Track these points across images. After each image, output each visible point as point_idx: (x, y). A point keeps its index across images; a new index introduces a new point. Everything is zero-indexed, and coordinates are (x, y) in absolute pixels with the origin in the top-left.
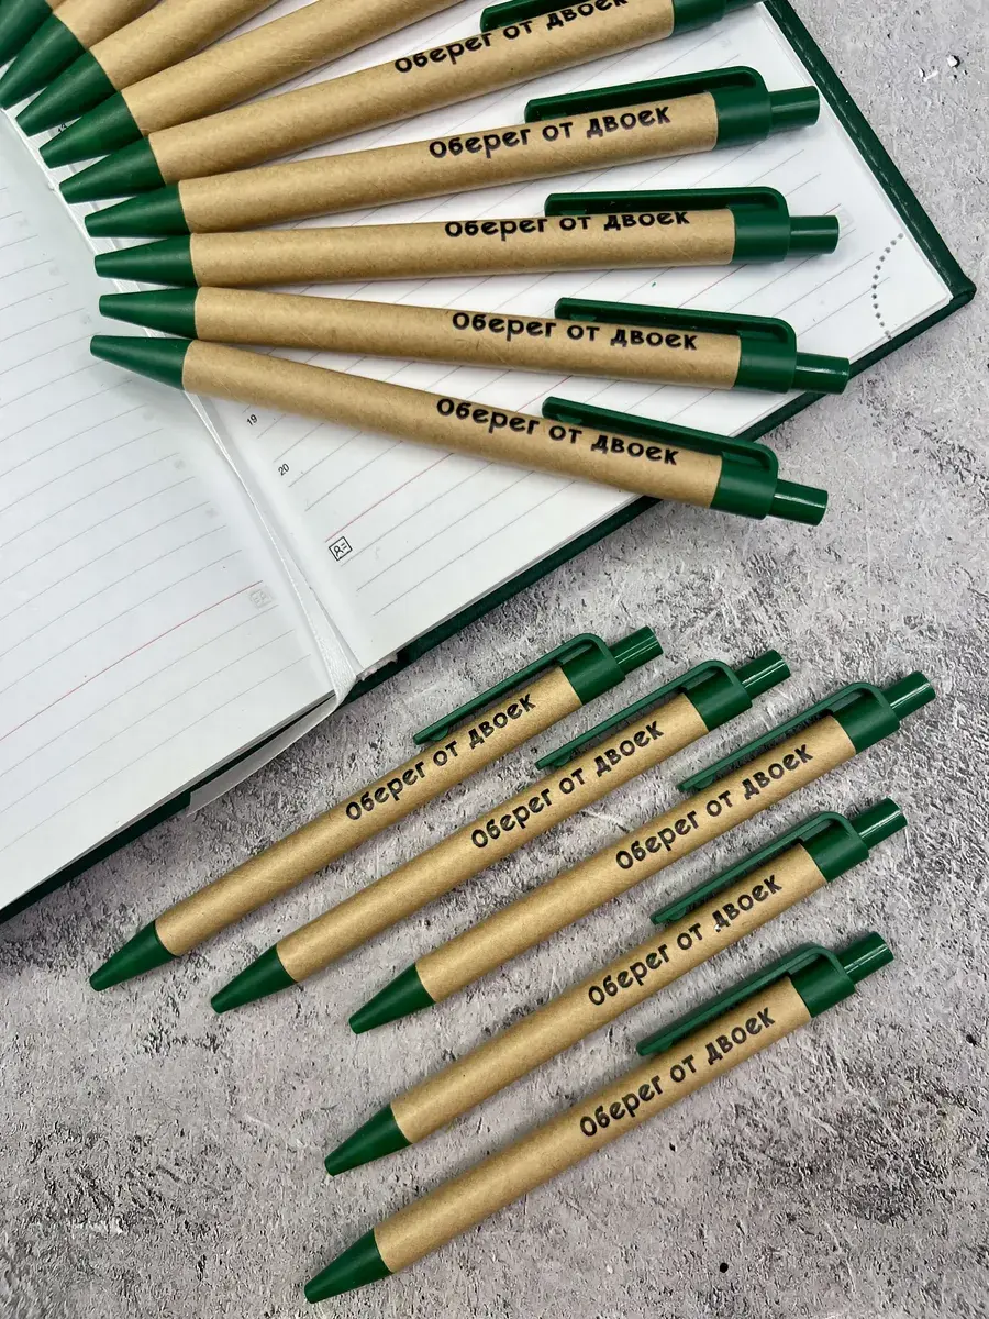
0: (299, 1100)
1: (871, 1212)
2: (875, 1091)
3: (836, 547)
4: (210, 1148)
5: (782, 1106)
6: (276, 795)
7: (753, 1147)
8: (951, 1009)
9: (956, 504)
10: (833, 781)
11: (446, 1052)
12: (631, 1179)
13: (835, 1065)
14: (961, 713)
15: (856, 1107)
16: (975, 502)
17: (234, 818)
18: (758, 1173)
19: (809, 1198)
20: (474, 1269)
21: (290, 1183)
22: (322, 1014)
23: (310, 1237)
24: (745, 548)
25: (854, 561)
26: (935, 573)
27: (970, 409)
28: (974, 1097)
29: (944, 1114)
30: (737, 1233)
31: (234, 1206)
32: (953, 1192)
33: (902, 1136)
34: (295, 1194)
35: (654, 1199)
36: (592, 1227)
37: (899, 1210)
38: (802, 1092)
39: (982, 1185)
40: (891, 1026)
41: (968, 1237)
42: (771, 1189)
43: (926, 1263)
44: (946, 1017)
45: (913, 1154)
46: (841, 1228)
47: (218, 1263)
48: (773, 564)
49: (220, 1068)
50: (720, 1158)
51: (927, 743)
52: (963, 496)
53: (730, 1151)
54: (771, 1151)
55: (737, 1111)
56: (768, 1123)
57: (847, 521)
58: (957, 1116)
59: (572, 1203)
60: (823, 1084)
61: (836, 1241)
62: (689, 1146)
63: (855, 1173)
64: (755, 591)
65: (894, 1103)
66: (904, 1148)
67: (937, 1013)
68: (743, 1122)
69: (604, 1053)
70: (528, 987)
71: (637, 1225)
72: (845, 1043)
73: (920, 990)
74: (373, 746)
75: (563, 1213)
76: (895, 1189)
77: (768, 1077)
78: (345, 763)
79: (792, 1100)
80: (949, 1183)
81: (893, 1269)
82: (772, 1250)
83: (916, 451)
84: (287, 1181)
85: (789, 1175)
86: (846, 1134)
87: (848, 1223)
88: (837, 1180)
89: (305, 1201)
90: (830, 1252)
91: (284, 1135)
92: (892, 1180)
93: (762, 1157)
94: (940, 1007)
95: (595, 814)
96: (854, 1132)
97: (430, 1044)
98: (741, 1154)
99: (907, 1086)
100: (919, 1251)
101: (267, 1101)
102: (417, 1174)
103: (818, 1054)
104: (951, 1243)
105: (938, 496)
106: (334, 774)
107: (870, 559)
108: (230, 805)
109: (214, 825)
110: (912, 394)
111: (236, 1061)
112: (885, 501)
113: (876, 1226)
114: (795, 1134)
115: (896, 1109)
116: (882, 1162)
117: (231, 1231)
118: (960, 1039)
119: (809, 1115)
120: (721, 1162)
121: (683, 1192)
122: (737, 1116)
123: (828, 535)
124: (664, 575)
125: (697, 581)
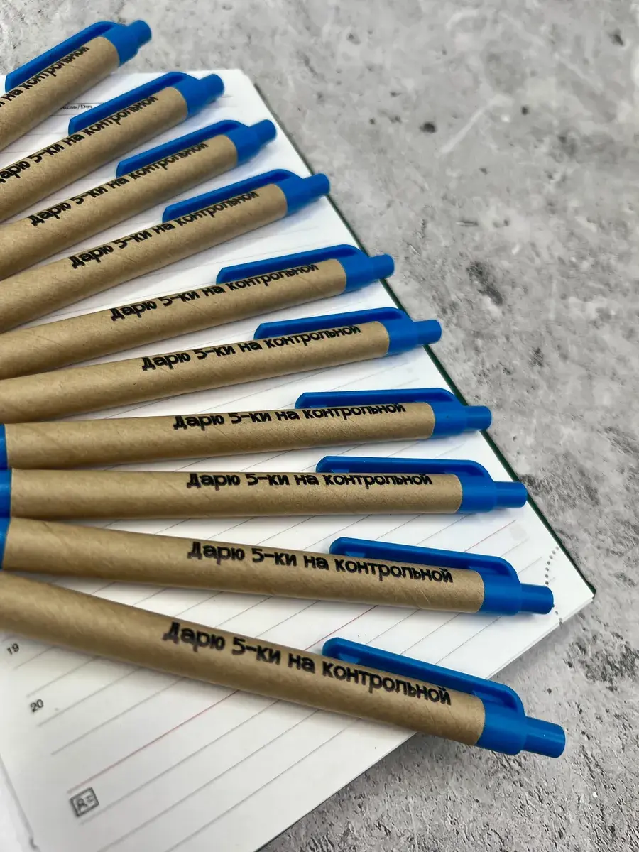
24: (303, 832)
25: (403, 835)
26: (472, 839)
48: (330, 848)
57: (391, 793)
107: (415, 831)
112: (419, 770)
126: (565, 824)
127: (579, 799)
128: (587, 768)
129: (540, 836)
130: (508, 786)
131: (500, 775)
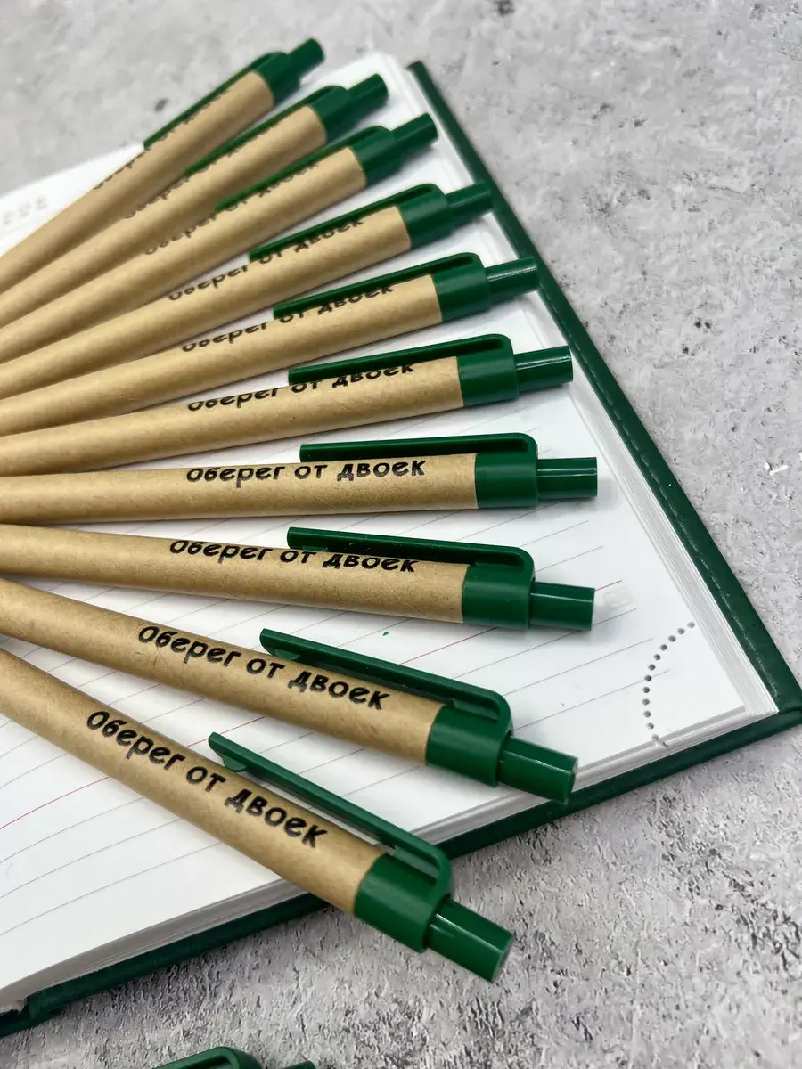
9: (773, 1003)
48: (499, 1020)
64: (468, 1054)
83: (719, 907)
105: (745, 982)
110: (722, 826)
123: (580, 1000)
124: (361, 993)
125: (398, 1015)
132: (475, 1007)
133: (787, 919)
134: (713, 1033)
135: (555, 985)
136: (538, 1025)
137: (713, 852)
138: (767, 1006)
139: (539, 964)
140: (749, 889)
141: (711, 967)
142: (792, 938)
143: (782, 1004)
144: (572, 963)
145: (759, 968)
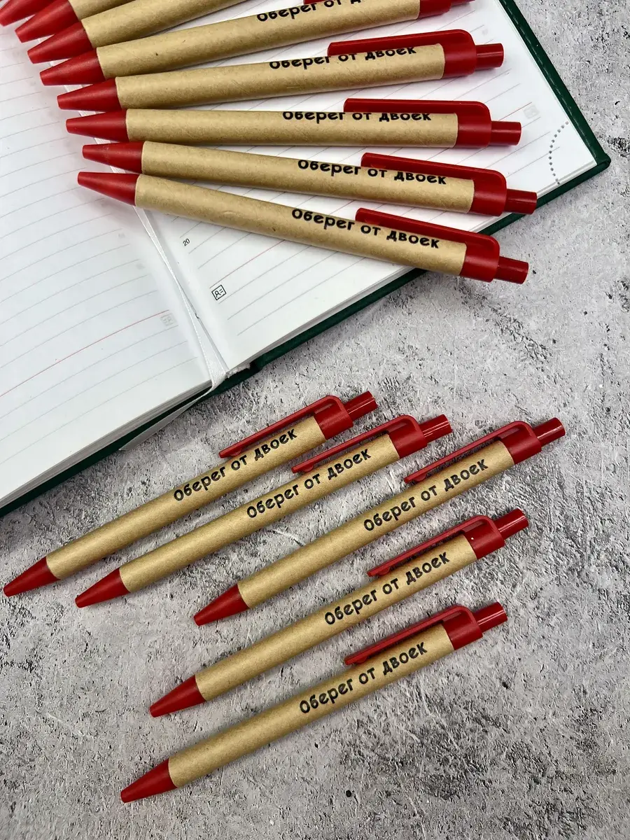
0: (82, 705)
1: (438, 792)
2: (444, 715)
3: (436, 376)
4: (23, 734)
5: (387, 722)
6: (81, 510)
7: (367, 747)
8: (494, 666)
9: (510, 354)
10: (428, 519)
11: (177, 678)
12: (289, 766)
13: (421, 698)
14: (507, 482)
15: (432, 725)
16: (522, 353)
17: (54, 523)
18: (369, 764)
19: (400, 781)
20: (185, 818)
21: (72, 758)
22: (101, 650)
23: (83, 794)
24: (381, 373)
25: (446, 385)
26: (495, 395)
27: (522, 297)
28: (505, 721)
29: (486, 732)
30: (354, 802)
31: (36, 771)
32: (490, 782)
33: (459, 744)
34: (75, 765)
35: (303, 778)
36: (263, 794)
37: (456, 792)
38: (399, 713)
39: (508, 779)
40: (457, 674)
41: (498, 811)
42: (377, 775)
43: (471, 827)
44: (490, 670)
45: (466, 756)
46: (419, 802)
47: (23, 807)
48: (397, 384)
49: (33, 683)
50: (346, 754)
51: (486, 499)
52: (515, 349)
53: (352, 749)
54: (378, 750)
55: (358, 724)
56: (377, 732)
57: (443, 360)
58: (494, 733)
59: (251, 779)
60: (412, 709)
61: (415, 810)
62: (327, 745)
63: (430, 767)
64: (385, 400)
65: (456, 723)
66: (461, 752)
67: (485, 667)
68: (361, 731)
69: (277, 684)
70: (232, 640)
71: (291, 794)
72: (428, 684)
73: (475, 653)
74: (144, 483)
75: (245, 784)
76: (454, 778)
77: (379, 703)
78: (125, 493)
79: (393, 719)
80: (488, 776)
81: (450, 829)
82: (375, 814)
83: (487, 320)
84: (70, 757)
85: (389, 766)
86: (425, 741)
87: (423, 798)
88: (418, 771)
89: (81, 771)
90: (412, 817)
91: (70, 728)
92: (452, 772)
93: (372, 754)
94: (487, 663)
95: (281, 533)
96: (430, 741)
97: (168, 672)
98: (359, 752)
99: (464, 712)
100: (467, 819)
101: (61, 705)
102: (154, 756)
103: (411, 691)
104: (488, 814)
105: (499, 348)
106: (118, 499)
107: (455, 385)
108: (52, 515)
109: (41, 527)
110: (487, 286)
111: (44, 679)
112: (466, 350)
113: (441, 801)
114: (393, 740)
115: (457, 727)
116: (447, 760)
117: (34, 787)
118: (498, 684)
119: (403, 728)
120: (346, 756)
121: (322, 774)
122: (358, 727)
123: (431, 369)
124: (332, 386)
125: (351, 392)
126: (570, 399)
127: (587, 387)
128: (600, 368)
129: (548, 403)
130: (532, 370)
131: (527, 362)
132: (386, 381)
133: (515, 320)
134: (487, 370)
135: (420, 365)
136: (414, 382)
137: (484, 297)
138: (508, 356)
139: (411, 358)
140: (499, 311)
141: (485, 345)
142: (517, 327)
143: (514, 354)
144: (426, 355)
145: (504, 342)
